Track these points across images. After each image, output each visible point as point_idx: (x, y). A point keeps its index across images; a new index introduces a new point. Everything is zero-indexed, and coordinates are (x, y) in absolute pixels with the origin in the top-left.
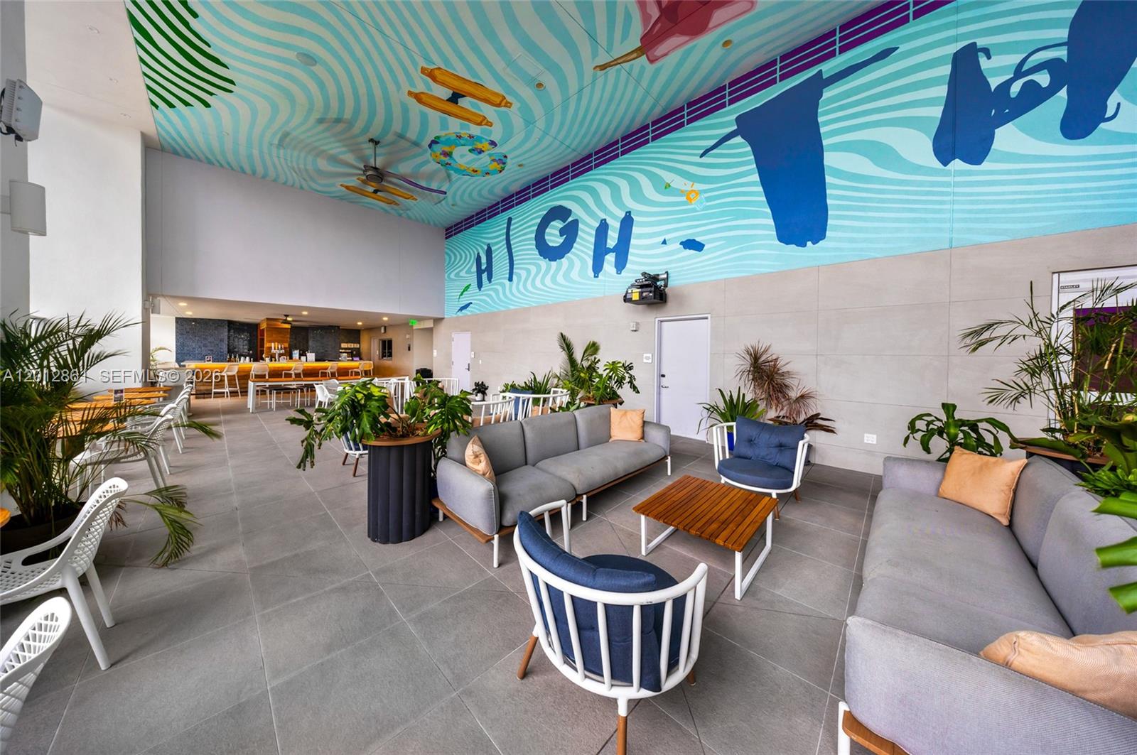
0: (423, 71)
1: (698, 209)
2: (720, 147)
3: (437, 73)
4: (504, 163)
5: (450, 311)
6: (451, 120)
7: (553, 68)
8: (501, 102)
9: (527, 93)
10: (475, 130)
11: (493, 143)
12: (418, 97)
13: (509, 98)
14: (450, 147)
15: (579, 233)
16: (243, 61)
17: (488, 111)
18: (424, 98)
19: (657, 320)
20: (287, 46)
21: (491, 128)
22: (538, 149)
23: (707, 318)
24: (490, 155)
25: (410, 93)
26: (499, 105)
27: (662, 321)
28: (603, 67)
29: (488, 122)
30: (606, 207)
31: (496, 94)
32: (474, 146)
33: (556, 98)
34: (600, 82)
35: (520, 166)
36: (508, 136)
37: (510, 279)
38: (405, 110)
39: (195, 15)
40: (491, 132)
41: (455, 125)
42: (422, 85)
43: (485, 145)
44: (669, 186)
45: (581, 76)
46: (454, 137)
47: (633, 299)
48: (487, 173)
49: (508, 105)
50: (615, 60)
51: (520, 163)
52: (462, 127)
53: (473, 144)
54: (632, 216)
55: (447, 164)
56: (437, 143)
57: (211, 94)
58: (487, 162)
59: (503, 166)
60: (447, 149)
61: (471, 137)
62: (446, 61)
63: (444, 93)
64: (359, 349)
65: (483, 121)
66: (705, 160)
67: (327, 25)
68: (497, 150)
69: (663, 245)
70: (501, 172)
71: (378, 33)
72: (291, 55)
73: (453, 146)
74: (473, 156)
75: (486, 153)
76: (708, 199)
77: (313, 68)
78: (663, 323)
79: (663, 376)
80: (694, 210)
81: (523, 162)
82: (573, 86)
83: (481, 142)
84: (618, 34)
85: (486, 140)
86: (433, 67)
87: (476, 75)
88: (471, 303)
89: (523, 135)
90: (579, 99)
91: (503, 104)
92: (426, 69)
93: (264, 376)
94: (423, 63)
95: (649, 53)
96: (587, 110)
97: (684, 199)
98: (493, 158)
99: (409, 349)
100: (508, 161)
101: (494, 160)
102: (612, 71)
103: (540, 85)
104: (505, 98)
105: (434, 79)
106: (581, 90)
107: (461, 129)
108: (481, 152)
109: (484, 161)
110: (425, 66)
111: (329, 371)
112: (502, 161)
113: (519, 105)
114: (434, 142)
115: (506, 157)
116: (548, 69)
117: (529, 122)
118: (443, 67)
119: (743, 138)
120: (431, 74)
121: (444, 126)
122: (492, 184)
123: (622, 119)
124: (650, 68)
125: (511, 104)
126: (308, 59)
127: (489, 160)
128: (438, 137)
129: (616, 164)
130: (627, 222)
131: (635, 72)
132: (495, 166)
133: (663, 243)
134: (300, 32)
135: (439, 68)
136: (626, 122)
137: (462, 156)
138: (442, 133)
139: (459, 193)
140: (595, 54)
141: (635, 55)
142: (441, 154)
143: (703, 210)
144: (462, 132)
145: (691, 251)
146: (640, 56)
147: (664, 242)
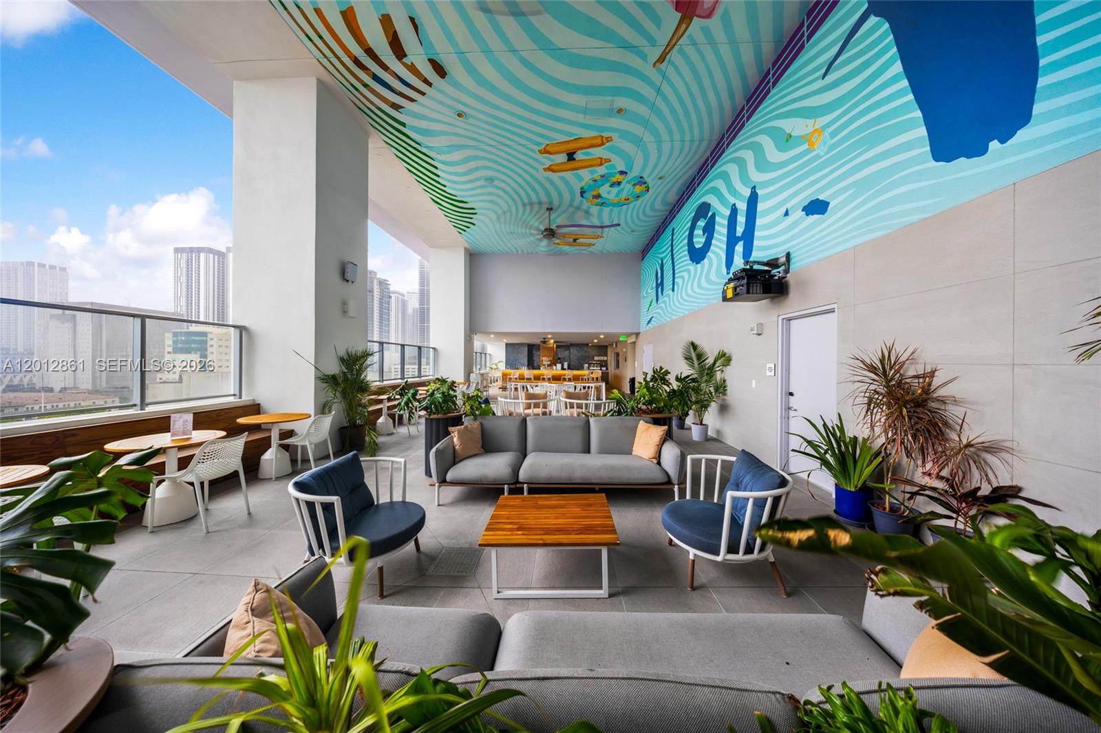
0: (540, 152)
1: (822, 154)
2: (844, 51)
3: (548, 148)
4: (645, 183)
5: (643, 328)
6: (580, 172)
7: (618, 91)
8: (602, 142)
9: (615, 122)
10: (602, 170)
11: (622, 173)
12: (550, 169)
13: (606, 135)
14: (595, 190)
15: (716, 227)
16: (471, 196)
17: (598, 152)
18: (555, 168)
19: (780, 318)
20: (477, 179)
21: (610, 163)
22: (663, 159)
23: (832, 311)
24: (628, 182)
25: (545, 169)
26: (603, 144)
27: (789, 320)
28: (662, 59)
29: (605, 159)
30: (735, 189)
31: (595, 137)
32: (611, 182)
33: (643, 110)
34: (671, 73)
35: (660, 178)
36: (630, 160)
37: (673, 290)
38: (551, 181)
39: (445, 186)
40: (614, 167)
41: (586, 175)
42: (547, 161)
43: (620, 178)
44: (791, 136)
45: (646, 80)
46: (592, 183)
47: (728, 297)
48: (638, 197)
49: (609, 139)
50: (668, 45)
51: (659, 177)
52: (591, 173)
53: (609, 180)
54: (757, 191)
55: (602, 203)
56: (585, 192)
57: (472, 218)
58: (630, 189)
59: (646, 185)
60: (595, 193)
61: (602, 176)
62: (548, 138)
63: (562, 158)
64: (607, 360)
65: (601, 162)
66: (830, 78)
67: (484, 158)
68: (631, 176)
69: (786, 217)
70: (648, 191)
71: (504, 147)
72: (482, 182)
73: (597, 189)
74: (615, 189)
75: (624, 182)
76: (833, 135)
77: (494, 184)
78: (791, 322)
79: (791, 394)
80: (818, 157)
81: (661, 174)
82: (649, 92)
83: (613, 177)
84: (649, 26)
85: (616, 173)
86: (544, 146)
87: (571, 134)
88: (652, 317)
89: (640, 155)
90: (665, 98)
91: (605, 141)
92: (541, 150)
93: (530, 379)
94: (537, 148)
95: (697, 13)
96: (681, 101)
97: (806, 146)
98: (633, 183)
99: (626, 361)
100: (646, 179)
101: (634, 185)
102: (674, 55)
103: (620, 111)
104: (603, 137)
105: (550, 153)
106: (658, 91)
107: (592, 174)
108: (619, 183)
109: (627, 188)
110: (540, 149)
111: (566, 377)
112: (641, 181)
113: (617, 135)
114: (582, 193)
115: (641, 177)
116: (614, 96)
117: (638, 142)
118: (548, 143)
119: (876, 16)
120: (546, 151)
121: (580, 178)
122: (649, 203)
123: (729, 84)
124: (714, 23)
125: (611, 137)
126: (490, 180)
127: (629, 186)
128: (582, 188)
129: (744, 134)
130: (753, 200)
131: (700, 37)
132: (638, 189)
133: (785, 216)
134: (477, 169)
135: (547, 145)
136: (737, 84)
137: (609, 193)
138: (583, 184)
139: (629, 221)
140: (644, 57)
141: (684, 26)
142: (593, 198)
143: (828, 152)
144: (595, 176)
145: (815, 216)
146: (690, 24)
147: (787, 214)
